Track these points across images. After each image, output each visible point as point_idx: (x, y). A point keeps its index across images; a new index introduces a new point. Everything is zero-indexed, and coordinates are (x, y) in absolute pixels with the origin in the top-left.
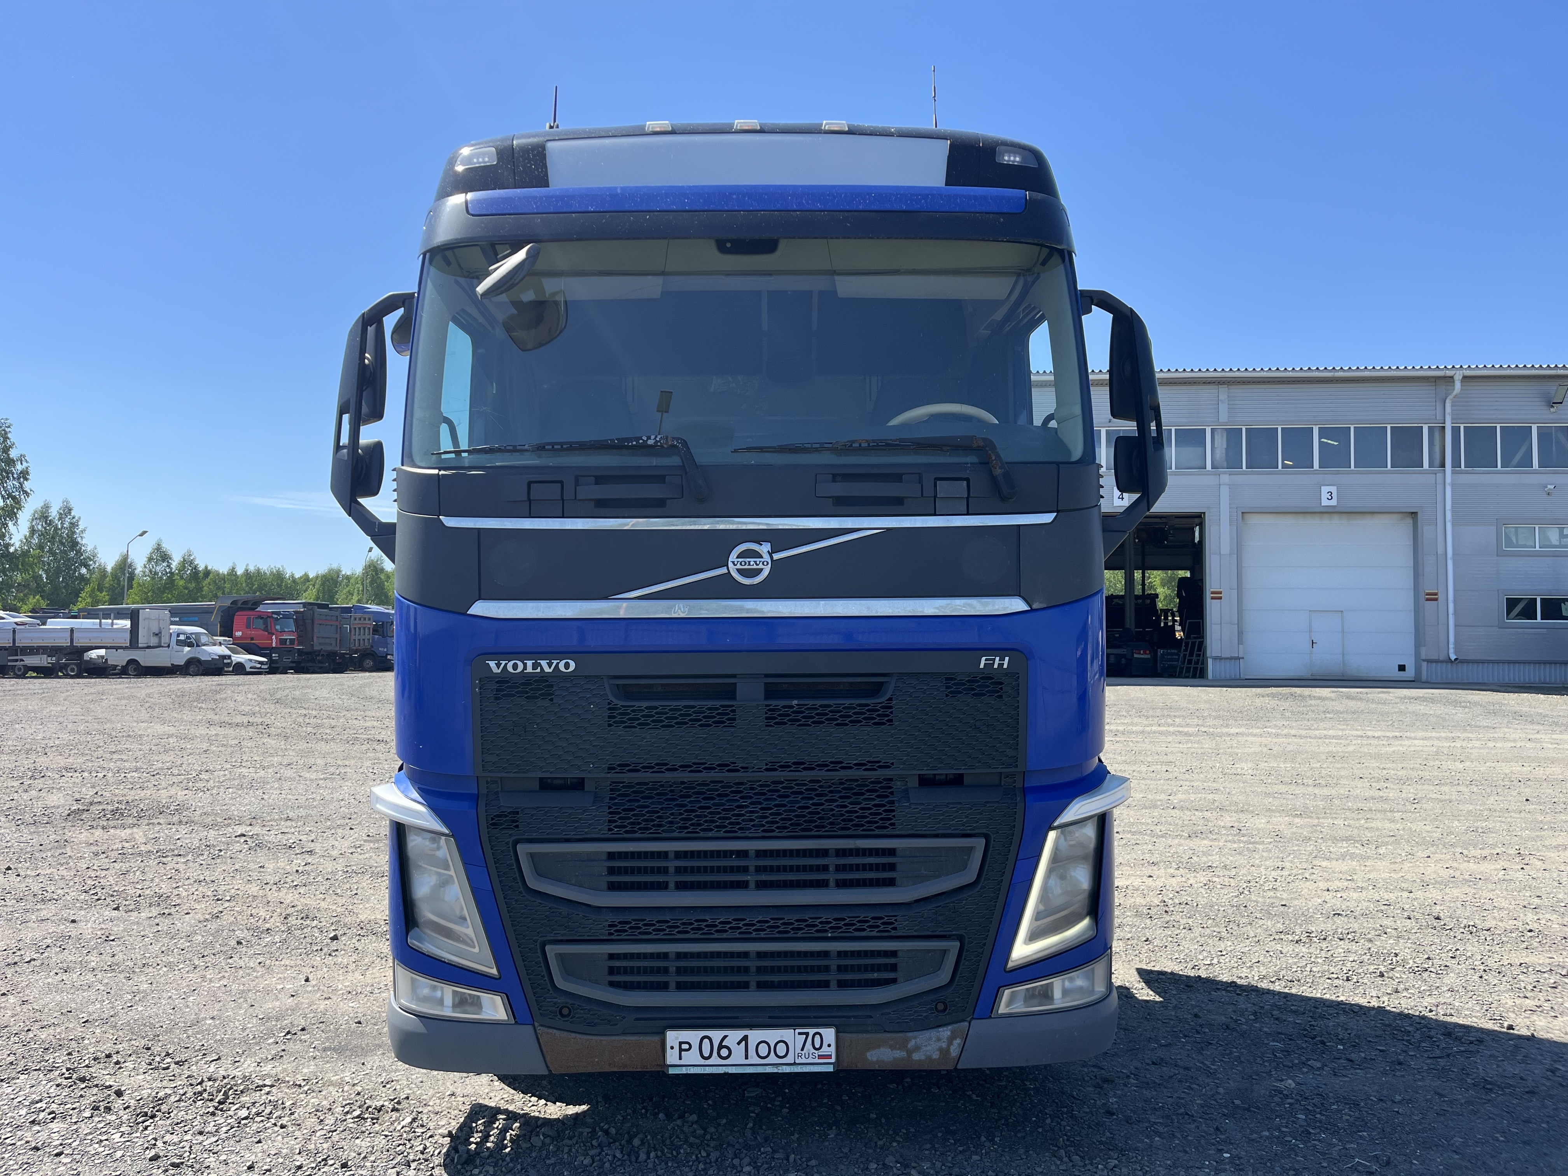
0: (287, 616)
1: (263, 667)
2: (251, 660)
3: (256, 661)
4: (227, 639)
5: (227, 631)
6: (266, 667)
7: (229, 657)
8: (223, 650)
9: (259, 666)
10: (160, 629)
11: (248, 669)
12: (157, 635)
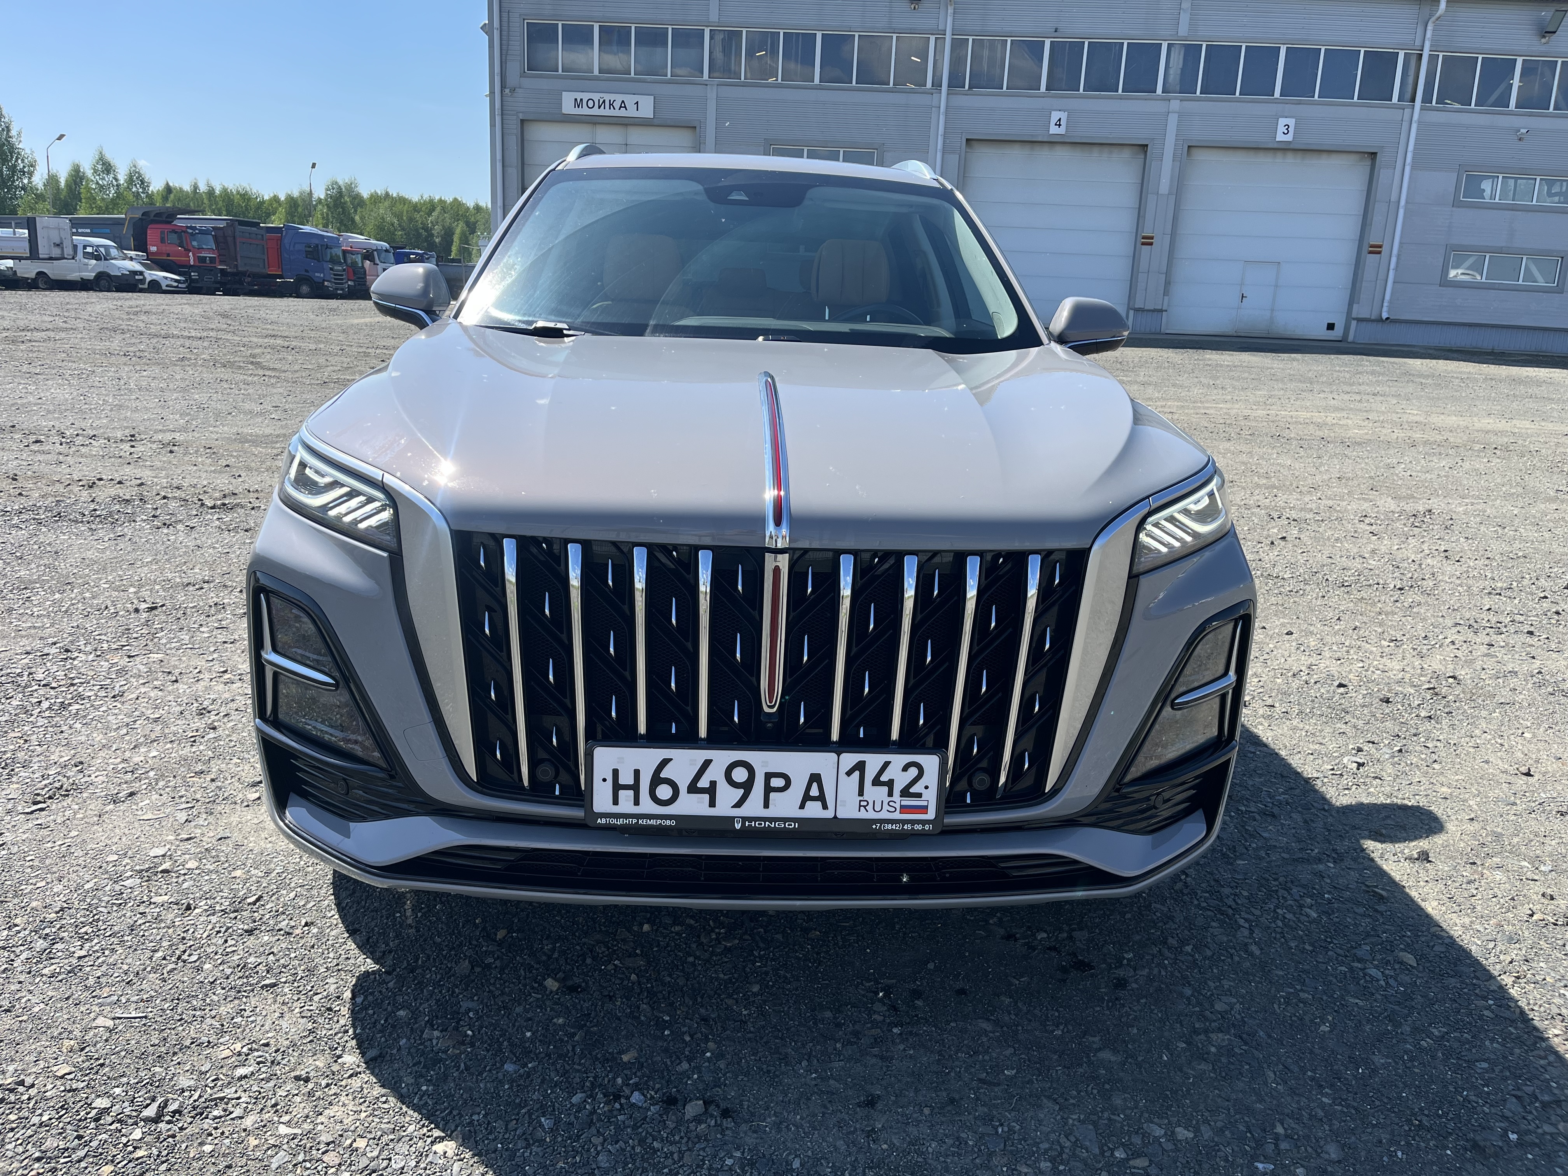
0: (203, 232)
1: (180, 286)
2: (166, 278)
3: (172, 279)
4: (140, 253)
5: (142, 246)
6: (183, 286)
8: (136, 266)
9: (176, 284)
10: (61, 238)
11: (164, 288)
12: (58, 245)
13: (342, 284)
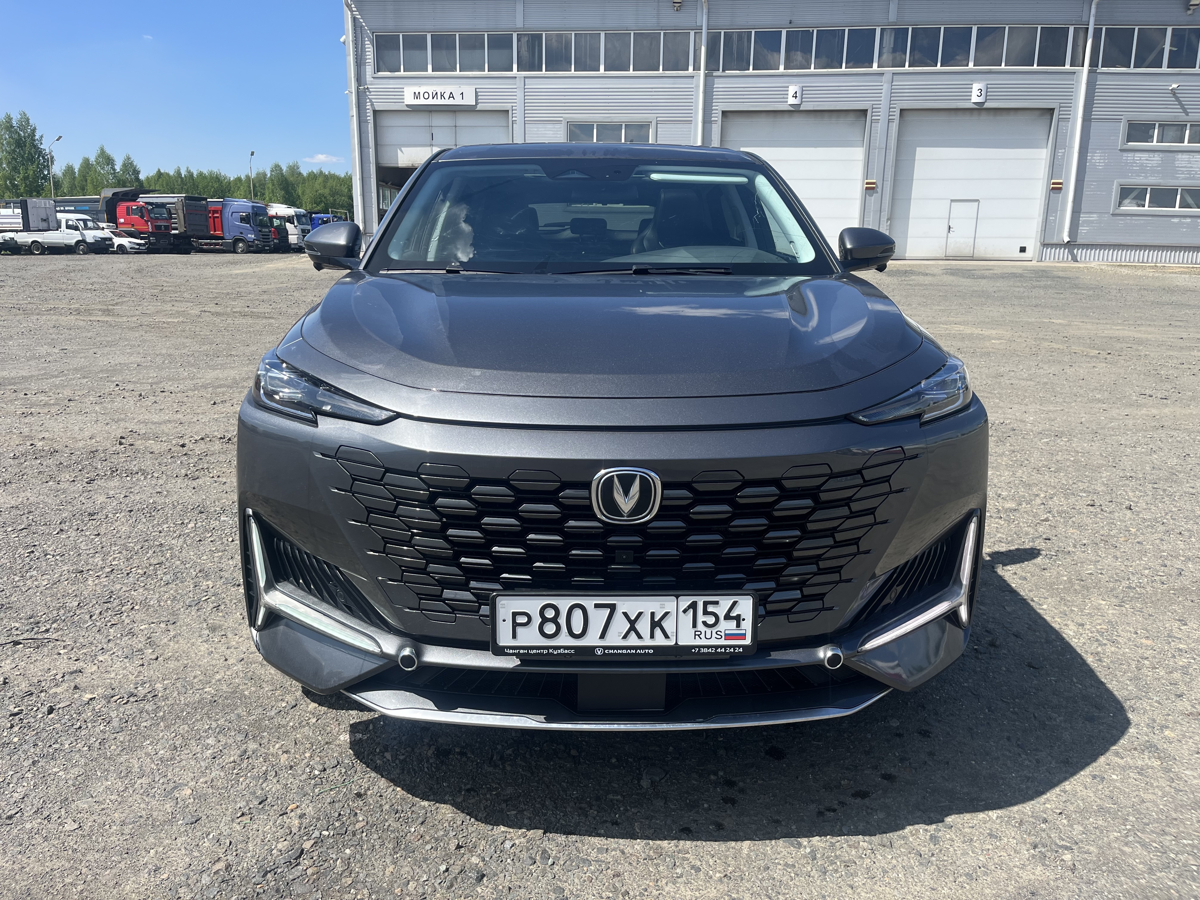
0: (159, 207)
1: (141, 248)
2: (130, 242)
3: (135, 243)
4: (111, 224)
5: (112, 219)
6: (144, 248)
7: (110, 239)
8: (106, 234)
9: (138, 247)
10: (47, 215)
11: (129, 250)
12: (45, 220)
13: (269, 242)
